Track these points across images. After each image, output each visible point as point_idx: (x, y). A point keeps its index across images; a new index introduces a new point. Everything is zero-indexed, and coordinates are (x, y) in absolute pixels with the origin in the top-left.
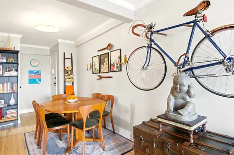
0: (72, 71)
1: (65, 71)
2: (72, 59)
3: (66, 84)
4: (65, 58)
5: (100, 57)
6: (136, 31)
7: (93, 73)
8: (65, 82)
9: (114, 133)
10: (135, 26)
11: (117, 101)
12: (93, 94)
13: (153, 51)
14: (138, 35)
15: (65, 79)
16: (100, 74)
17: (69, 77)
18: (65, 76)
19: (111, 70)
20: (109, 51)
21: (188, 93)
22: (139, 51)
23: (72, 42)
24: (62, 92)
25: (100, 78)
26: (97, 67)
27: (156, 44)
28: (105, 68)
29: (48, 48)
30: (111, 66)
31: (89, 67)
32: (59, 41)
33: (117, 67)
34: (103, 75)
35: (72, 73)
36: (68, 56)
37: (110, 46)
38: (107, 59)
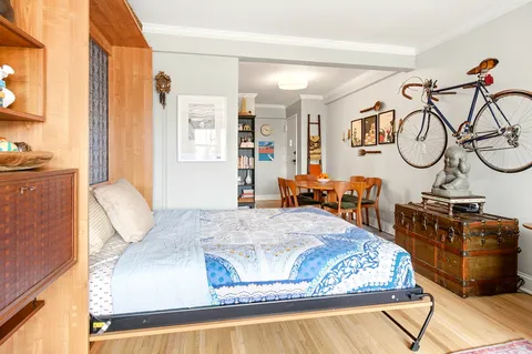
0: (319, 142)
1: (310, 143)
2: (319, 124)
3: (312, 163)
4: (309, 123)
5: (363, 121)
6: (407, 92)
7: (352, 146)
8: (309, 158)
9: (381, 231)
10: (407, 86)
11: (386, 186)
12: (352, 178)
13: (432, 116)
14: (410, 98)
15: (309, 154)
16: (363, 148)
17: (316, 151)
18: (309, 150)
19: (379, 141)
20: (377, 113)
21: (459, 167)
22: (414, 116)
23: (321, 98)
24: (304, 172)
25: (363, 153)
26: (359, 136)
27: (435, 108)
28: (370, 138)
29: (284, 107)
30: (379, 135)
31: (346, 136)
32: (303, 97)
33: (389, 137)
34: (367, 149)
35: (319, 147)
36: (314, 119)
37: (379, 105)
38: (373, 125)
